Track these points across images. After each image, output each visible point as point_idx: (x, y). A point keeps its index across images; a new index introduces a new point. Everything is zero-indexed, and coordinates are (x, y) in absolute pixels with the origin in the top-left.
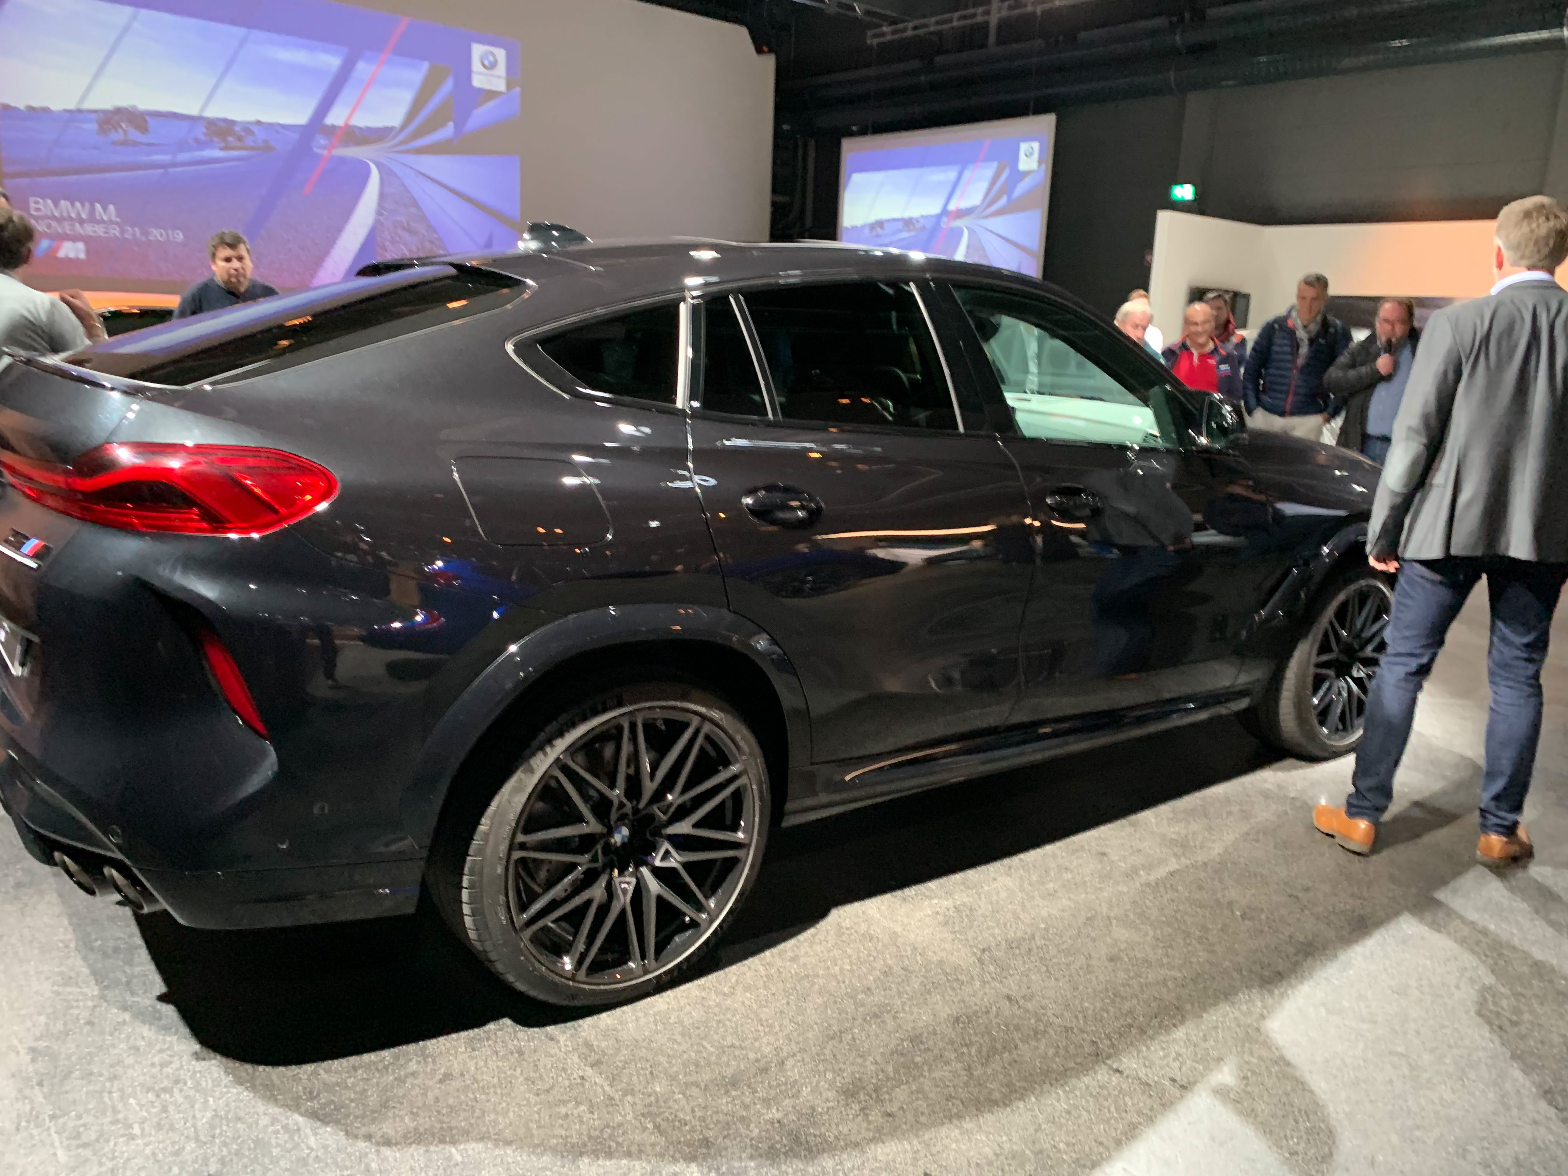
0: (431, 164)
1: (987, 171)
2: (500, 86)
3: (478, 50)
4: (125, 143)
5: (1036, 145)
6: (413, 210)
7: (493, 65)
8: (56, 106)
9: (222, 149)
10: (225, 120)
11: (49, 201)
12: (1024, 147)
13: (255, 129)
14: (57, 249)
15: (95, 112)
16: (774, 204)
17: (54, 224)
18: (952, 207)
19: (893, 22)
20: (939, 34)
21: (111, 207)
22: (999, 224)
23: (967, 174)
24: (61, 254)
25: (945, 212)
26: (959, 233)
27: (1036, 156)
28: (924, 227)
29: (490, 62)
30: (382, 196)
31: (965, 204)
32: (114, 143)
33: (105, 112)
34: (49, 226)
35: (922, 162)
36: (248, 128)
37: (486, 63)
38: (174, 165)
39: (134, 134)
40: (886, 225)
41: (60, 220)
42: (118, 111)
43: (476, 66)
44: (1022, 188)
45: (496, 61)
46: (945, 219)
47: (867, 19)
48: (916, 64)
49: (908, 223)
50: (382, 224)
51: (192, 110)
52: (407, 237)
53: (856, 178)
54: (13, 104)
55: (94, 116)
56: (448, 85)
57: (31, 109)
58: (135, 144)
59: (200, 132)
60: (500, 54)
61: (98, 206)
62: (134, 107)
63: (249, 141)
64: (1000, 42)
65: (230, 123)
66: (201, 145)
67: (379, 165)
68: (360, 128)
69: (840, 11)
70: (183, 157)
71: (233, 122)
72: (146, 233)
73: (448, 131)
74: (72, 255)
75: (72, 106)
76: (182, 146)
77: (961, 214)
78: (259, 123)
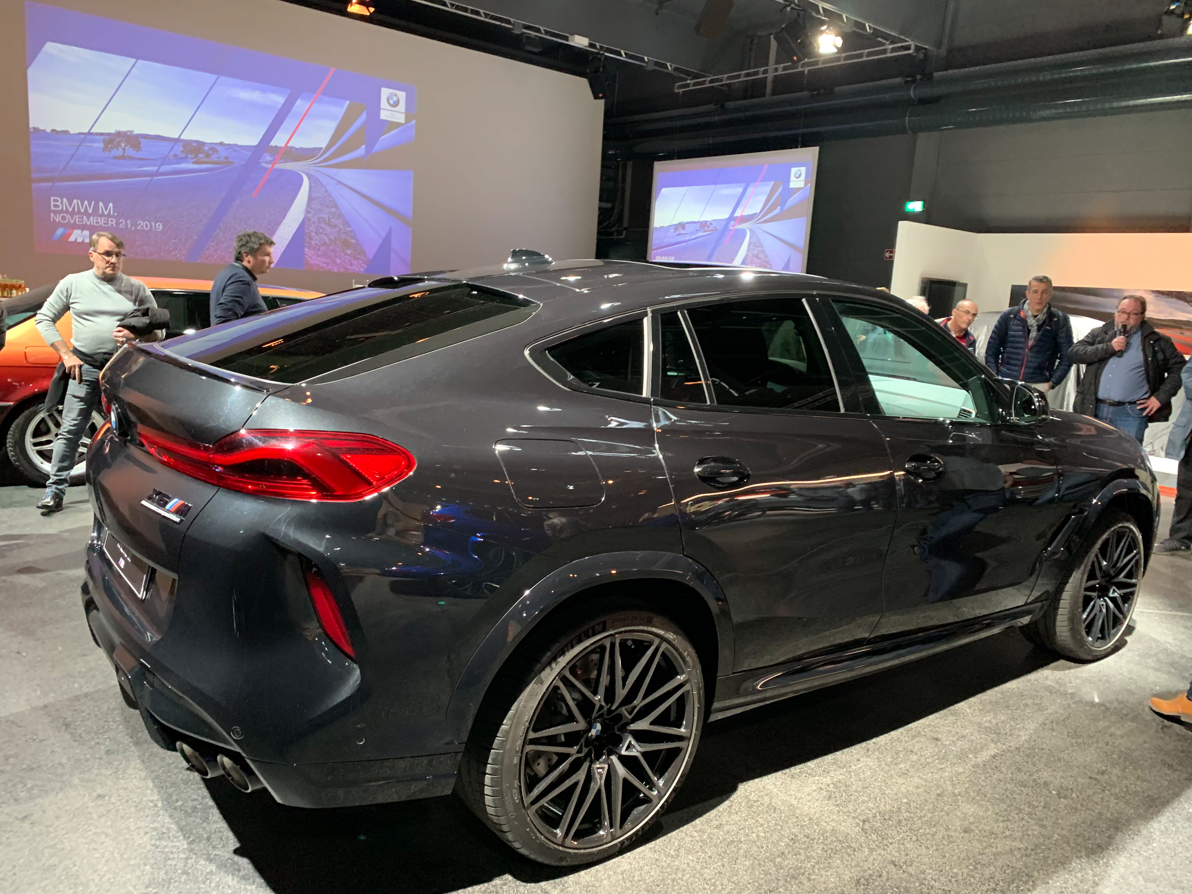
0: (348, 176)
1: (766, 188)
2: (401, 118)
3: (385, 92)
4: (122, 157)
5: (803, 169)
6: (333, 210)
7: (396, 104)
8: (73, 130)
9: (194, 163)
10: (197, 142)
11: (65, 200)
12: (794, 170)
13: (219, 148)
14: (70, 235)
15: (102, 134)
16: (600, 209)
17: (68, 217)
18: (738, 214)
19: (696, 76)
20: (729, 85)
21: (111, 205)
22: (773, 227)
23: (750, 190)
24: (72, 239)
25: (731, 218)
26: (743, 233)
27: (803, 177)
28: (715, 229)
29: (394, 102)
30: (310, 199)
31: (748, 212)
32: (115, 158)
33: (109, 134)
34: (64, 218)
35: (716, 180)
36: (214, 148)
37: (391, 102)
38: (157, 174)
39: (130, 152)
40: (686, 225)
41: (73, 213)
42: (119, 134)
43: (384, 104)
44: (792, 201)
45: (398, 100)
46: (732, 223)
47: (676, 74)
48: (711, 107)
49: (704, 225)
50: (310, 219)
51: (174, 134)
52: (328, 229)
53: (664, 190)
54: (42, 127)
55: (102, 138)
56: (363, 117)
57: (53, 131)
58: (131, 158)
59: (179, 149)
60: (402, 95)
61: (101, 204)
62: (131, 132)
63: (214, 157)
64: (774, 93)
65: (201, 144)
66: (179, 160)
67: (309, 176)
68: (297, 149)
69: (656, 68)
70: (164, 168)
71: (204, 144)
72: (135, 224)
73: (361, 151)
74: (80, 240)
75: (86, 131)
76: (165, 160)
77: (744, 219)
78: (221, 144)
